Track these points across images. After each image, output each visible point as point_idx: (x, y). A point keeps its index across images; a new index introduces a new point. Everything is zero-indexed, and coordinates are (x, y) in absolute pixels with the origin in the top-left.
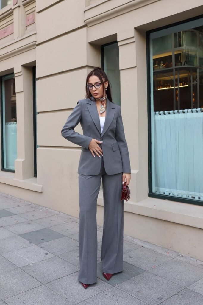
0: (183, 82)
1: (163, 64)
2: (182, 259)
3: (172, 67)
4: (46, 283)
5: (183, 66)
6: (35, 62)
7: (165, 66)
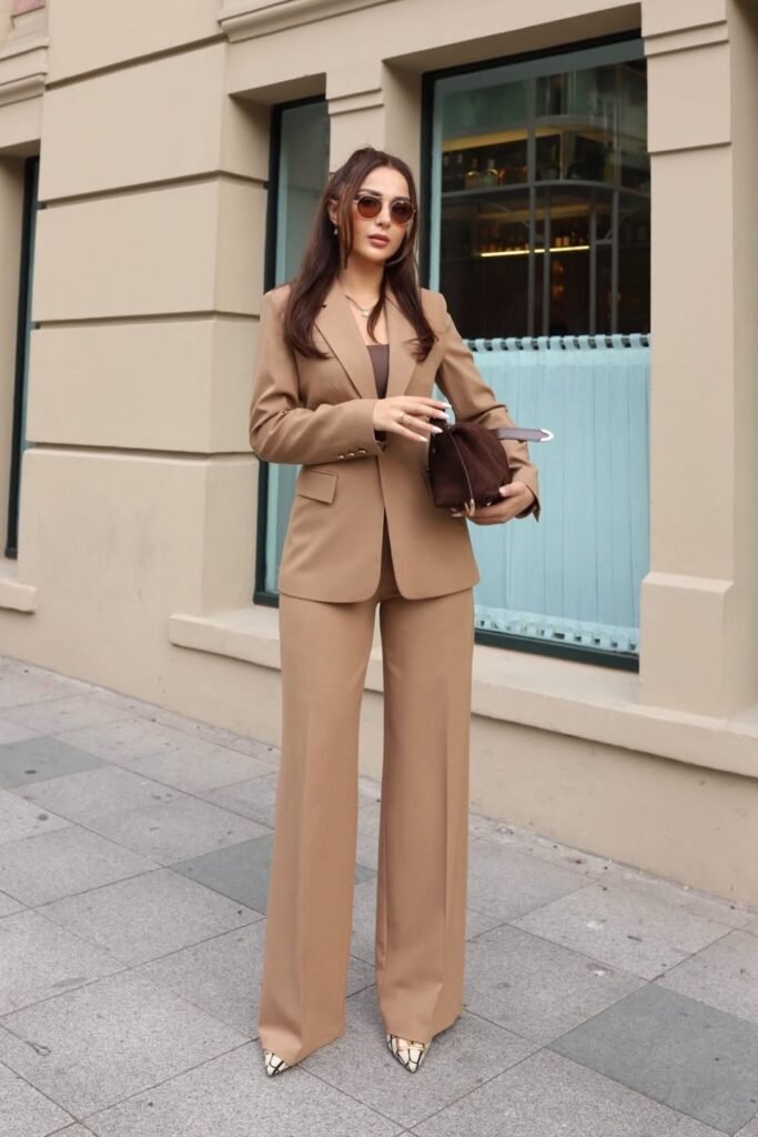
0: (573, 234)
1: (495, 168)
2: (506, 840)
3: (525, 181)
4: (38, 903)
5: (562, 181)
6: (36, 144)
7: (501, 175)
